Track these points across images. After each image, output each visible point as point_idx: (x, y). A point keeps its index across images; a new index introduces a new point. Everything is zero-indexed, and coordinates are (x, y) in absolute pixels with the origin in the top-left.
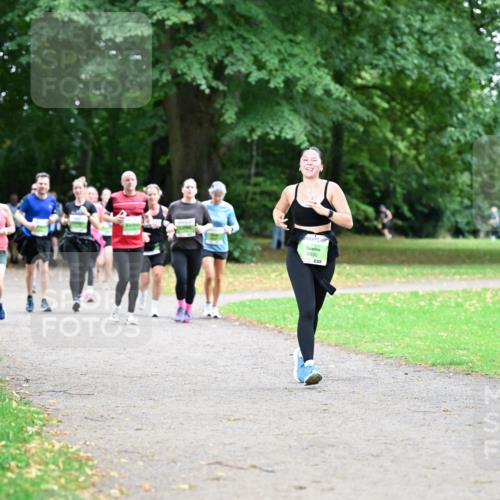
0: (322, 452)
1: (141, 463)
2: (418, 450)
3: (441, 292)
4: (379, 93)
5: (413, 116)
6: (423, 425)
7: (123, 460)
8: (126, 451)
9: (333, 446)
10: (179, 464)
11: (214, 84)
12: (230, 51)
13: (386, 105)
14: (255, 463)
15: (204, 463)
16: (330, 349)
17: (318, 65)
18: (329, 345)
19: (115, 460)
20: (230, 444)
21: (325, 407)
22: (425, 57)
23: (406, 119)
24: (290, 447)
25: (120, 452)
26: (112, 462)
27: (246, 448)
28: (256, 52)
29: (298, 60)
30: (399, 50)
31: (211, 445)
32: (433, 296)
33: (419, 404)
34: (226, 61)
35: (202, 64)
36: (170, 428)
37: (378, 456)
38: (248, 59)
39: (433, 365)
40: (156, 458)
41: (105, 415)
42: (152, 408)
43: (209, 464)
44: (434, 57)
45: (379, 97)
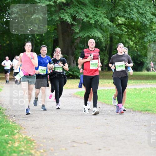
0: (106, 138)
1: (50, 142)
2: (136, 138)
3: (144, 88)
4: (124, 26)
5: (135, 34)
6: (138, 130)
7: (44, 141)
8: (45, 138)
9: (110, 136)
10: (62, 142)
11: (73, 22)
12: (78, 12)
13: (126, 30)
14: (86, 142)
15: (69, 142)
16: (109, 106)
17: (105, 17)
18: (109, 105)
19: (42, 141)
20: (78, 136)
21: (107, 124)
22: (139, 14)
23: (133, 35)
24: (96, 137)
25: (43, 138)
26: (41, 141)
27: (83, 137)
28: (86, 13)
29: (99, 15)
30: (131, 11)
31: (72, 136)
32: (141, 89)
33: (136, 123)
34: (76, 15)
35: (69, 16)
36: (59, 131)
37: (124, 139)
38: (83, 15)
39: (141, 111)
40: (55, 140)
41: (39, 127)
42: (53, 124)
43: (71, 142)
44: (142, 14)
45: (124, 27)
